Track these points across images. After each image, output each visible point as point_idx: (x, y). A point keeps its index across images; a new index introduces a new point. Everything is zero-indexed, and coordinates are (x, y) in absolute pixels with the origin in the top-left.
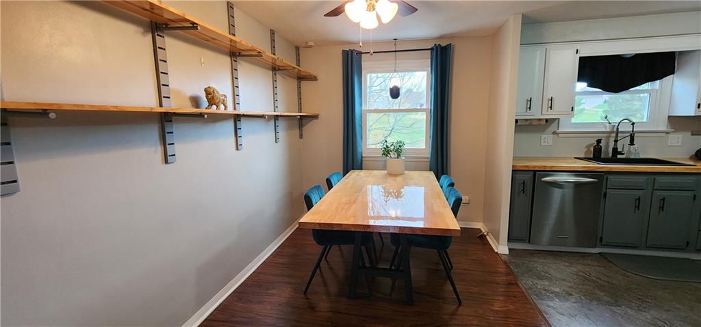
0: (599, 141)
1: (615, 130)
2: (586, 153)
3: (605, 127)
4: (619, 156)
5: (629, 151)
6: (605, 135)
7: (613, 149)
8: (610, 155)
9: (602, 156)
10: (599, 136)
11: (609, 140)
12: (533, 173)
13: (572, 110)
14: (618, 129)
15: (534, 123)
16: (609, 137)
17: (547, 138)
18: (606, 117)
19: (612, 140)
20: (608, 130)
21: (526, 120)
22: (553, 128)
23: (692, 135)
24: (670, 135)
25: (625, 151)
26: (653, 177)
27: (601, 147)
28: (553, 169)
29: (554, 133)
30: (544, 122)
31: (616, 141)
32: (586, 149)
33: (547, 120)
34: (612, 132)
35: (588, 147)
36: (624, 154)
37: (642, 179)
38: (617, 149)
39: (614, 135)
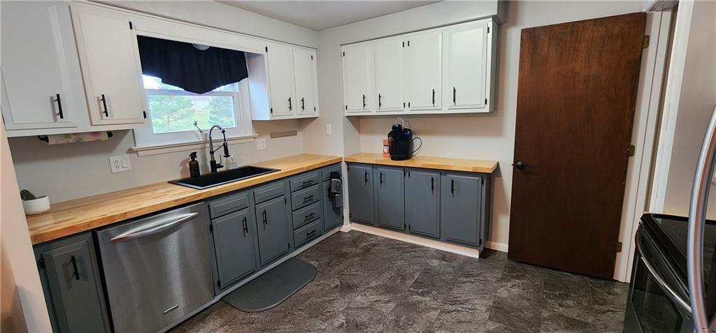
0: (193, 155)
1: (208, 139)
2: (182, 172)
3: (197, 136)
4: (218, 170)
5: (228, 162)
6: (200, 146)
7: (211, 162)
8: (210, 170)
9: (201, 173)
10: (192, 149)
11: (205, 152)
12: (90, 234)
13: (145, 117)
14: (210, 137)
15: (86, 139)
16: (204, 148)
17: (119, 160)
18: (196, 124)
19: (208, 151)
20: (201, 140)
21: (67, 135)
22: (125, 143)
23: (272, 137)
24: (257, 140)
25: (223, 164)
26: (252, 191)
27: (197, 163)
28: (129, 217)
29: (130, 151)
30: (106, 137)
31: (212, 153)
32: (181, 168)
33: (110, 134)
34: (205, 142)
35: (183, 164)
36: (222, 166)
37: (243, 195)
38: (215, 161)
39: (208, 145)
